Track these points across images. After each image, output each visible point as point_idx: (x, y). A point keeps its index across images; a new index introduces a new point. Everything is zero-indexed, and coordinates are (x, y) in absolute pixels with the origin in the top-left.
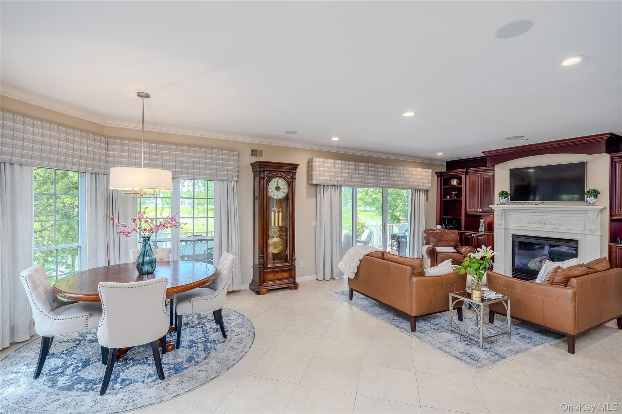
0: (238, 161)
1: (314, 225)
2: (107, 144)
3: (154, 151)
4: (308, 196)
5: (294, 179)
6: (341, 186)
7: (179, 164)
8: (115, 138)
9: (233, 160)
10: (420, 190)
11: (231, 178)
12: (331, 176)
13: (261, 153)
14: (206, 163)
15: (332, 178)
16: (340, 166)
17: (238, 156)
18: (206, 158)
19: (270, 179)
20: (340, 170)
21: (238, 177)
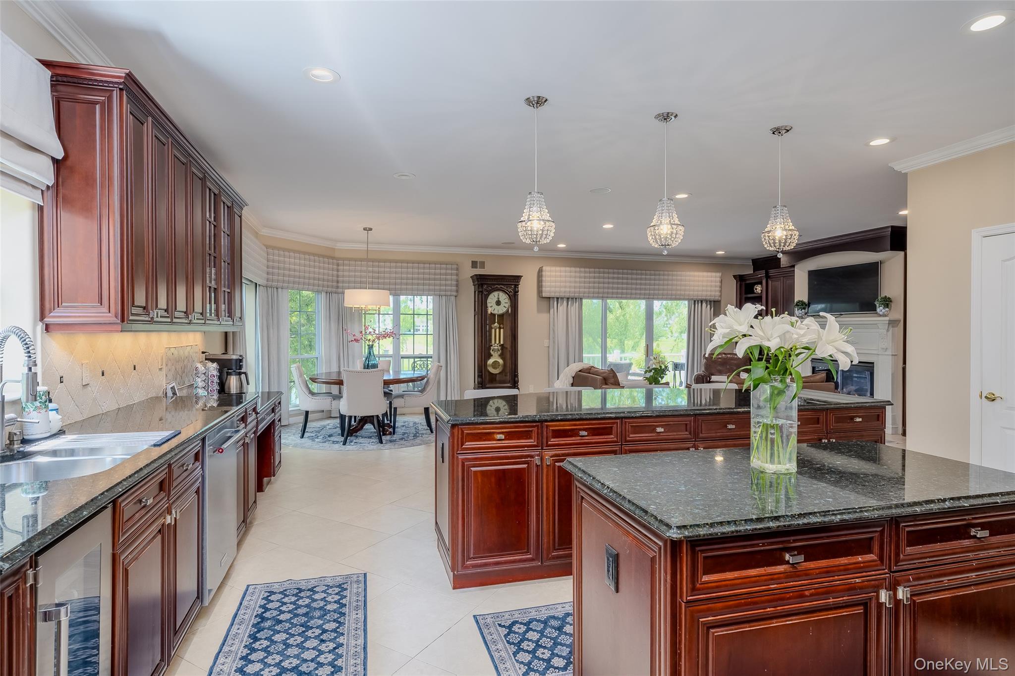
0: (457, 275)
1: (546, 345)
2: (338, 265)
3: (376, 269)
4: (539, 311)
5: (516, 293)
6: (581, 299)
7: (399, 281)
8: (344, 259)
9: (452, 274)
10: (702, 301)
11: (449, 293)
12: (565, 287)
13: (483, 265)
14: (424, 279)
15: (568, 289)
16: (578, 274)
17: (457, 269)
18: (424, 273)
19: (490, 292)
20: (578, 280)
21: (457, 291)
